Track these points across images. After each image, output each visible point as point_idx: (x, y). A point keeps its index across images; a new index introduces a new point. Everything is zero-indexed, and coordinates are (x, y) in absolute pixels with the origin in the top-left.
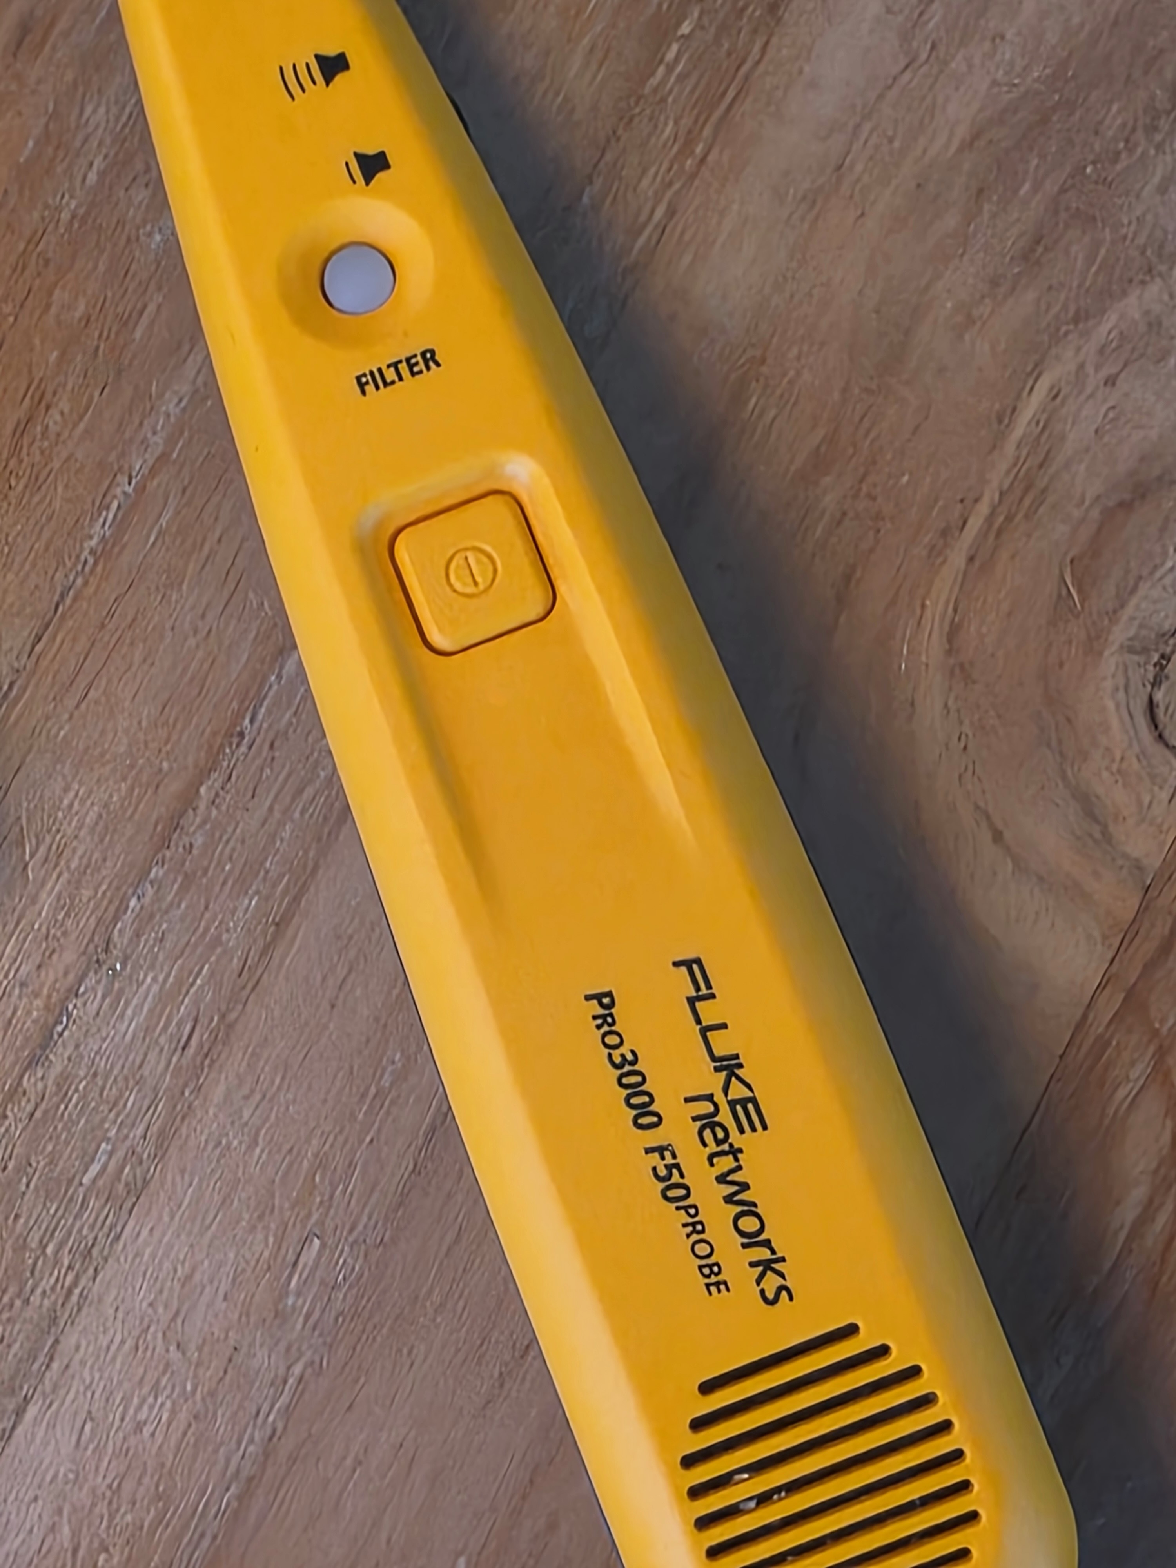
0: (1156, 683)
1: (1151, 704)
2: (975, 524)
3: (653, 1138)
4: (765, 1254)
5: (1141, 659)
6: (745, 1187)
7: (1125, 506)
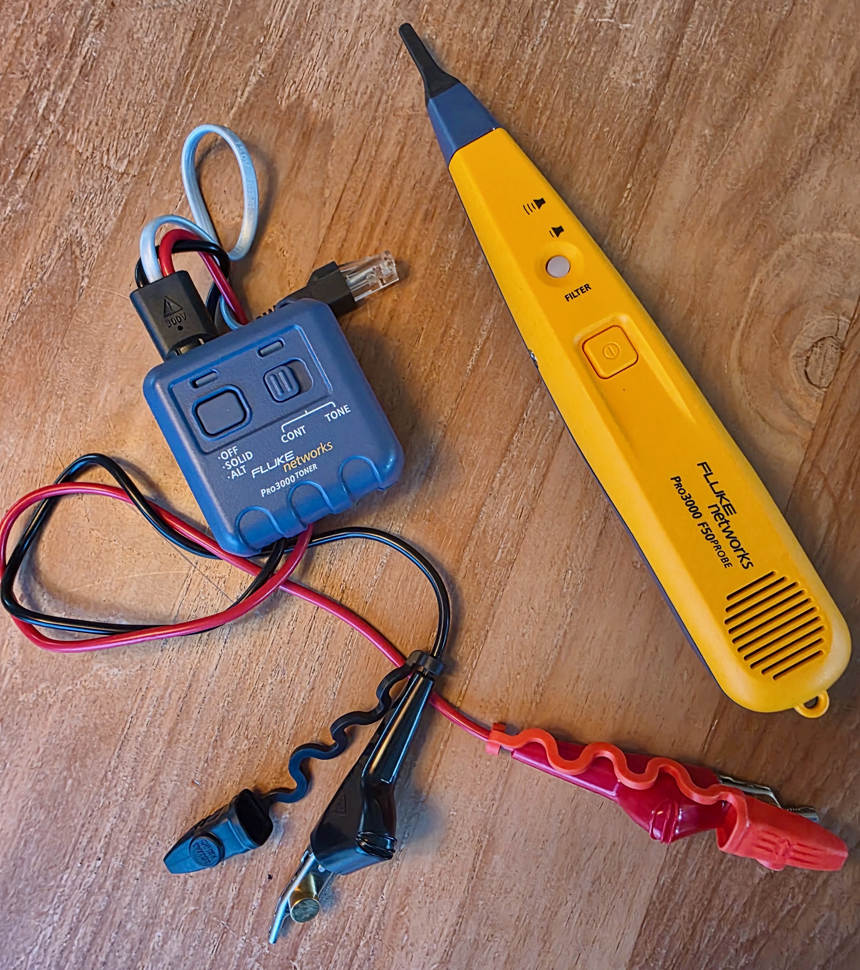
0: (806, 366)
1: (806, 372)
2: (742, 324)
3: (700, 521)
4: (741, 553)
5: (800, 359)
6: (732, 532)
7: (788, 313)
